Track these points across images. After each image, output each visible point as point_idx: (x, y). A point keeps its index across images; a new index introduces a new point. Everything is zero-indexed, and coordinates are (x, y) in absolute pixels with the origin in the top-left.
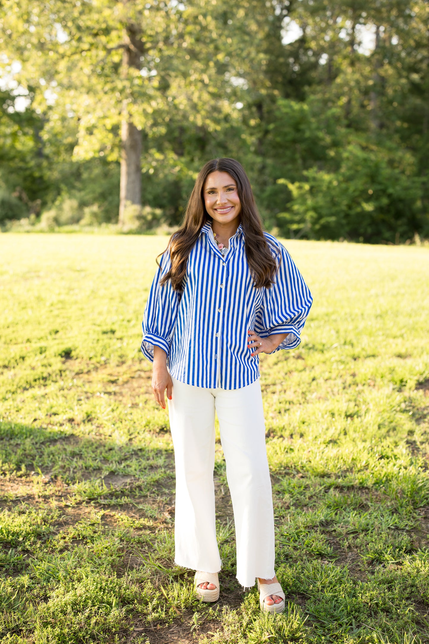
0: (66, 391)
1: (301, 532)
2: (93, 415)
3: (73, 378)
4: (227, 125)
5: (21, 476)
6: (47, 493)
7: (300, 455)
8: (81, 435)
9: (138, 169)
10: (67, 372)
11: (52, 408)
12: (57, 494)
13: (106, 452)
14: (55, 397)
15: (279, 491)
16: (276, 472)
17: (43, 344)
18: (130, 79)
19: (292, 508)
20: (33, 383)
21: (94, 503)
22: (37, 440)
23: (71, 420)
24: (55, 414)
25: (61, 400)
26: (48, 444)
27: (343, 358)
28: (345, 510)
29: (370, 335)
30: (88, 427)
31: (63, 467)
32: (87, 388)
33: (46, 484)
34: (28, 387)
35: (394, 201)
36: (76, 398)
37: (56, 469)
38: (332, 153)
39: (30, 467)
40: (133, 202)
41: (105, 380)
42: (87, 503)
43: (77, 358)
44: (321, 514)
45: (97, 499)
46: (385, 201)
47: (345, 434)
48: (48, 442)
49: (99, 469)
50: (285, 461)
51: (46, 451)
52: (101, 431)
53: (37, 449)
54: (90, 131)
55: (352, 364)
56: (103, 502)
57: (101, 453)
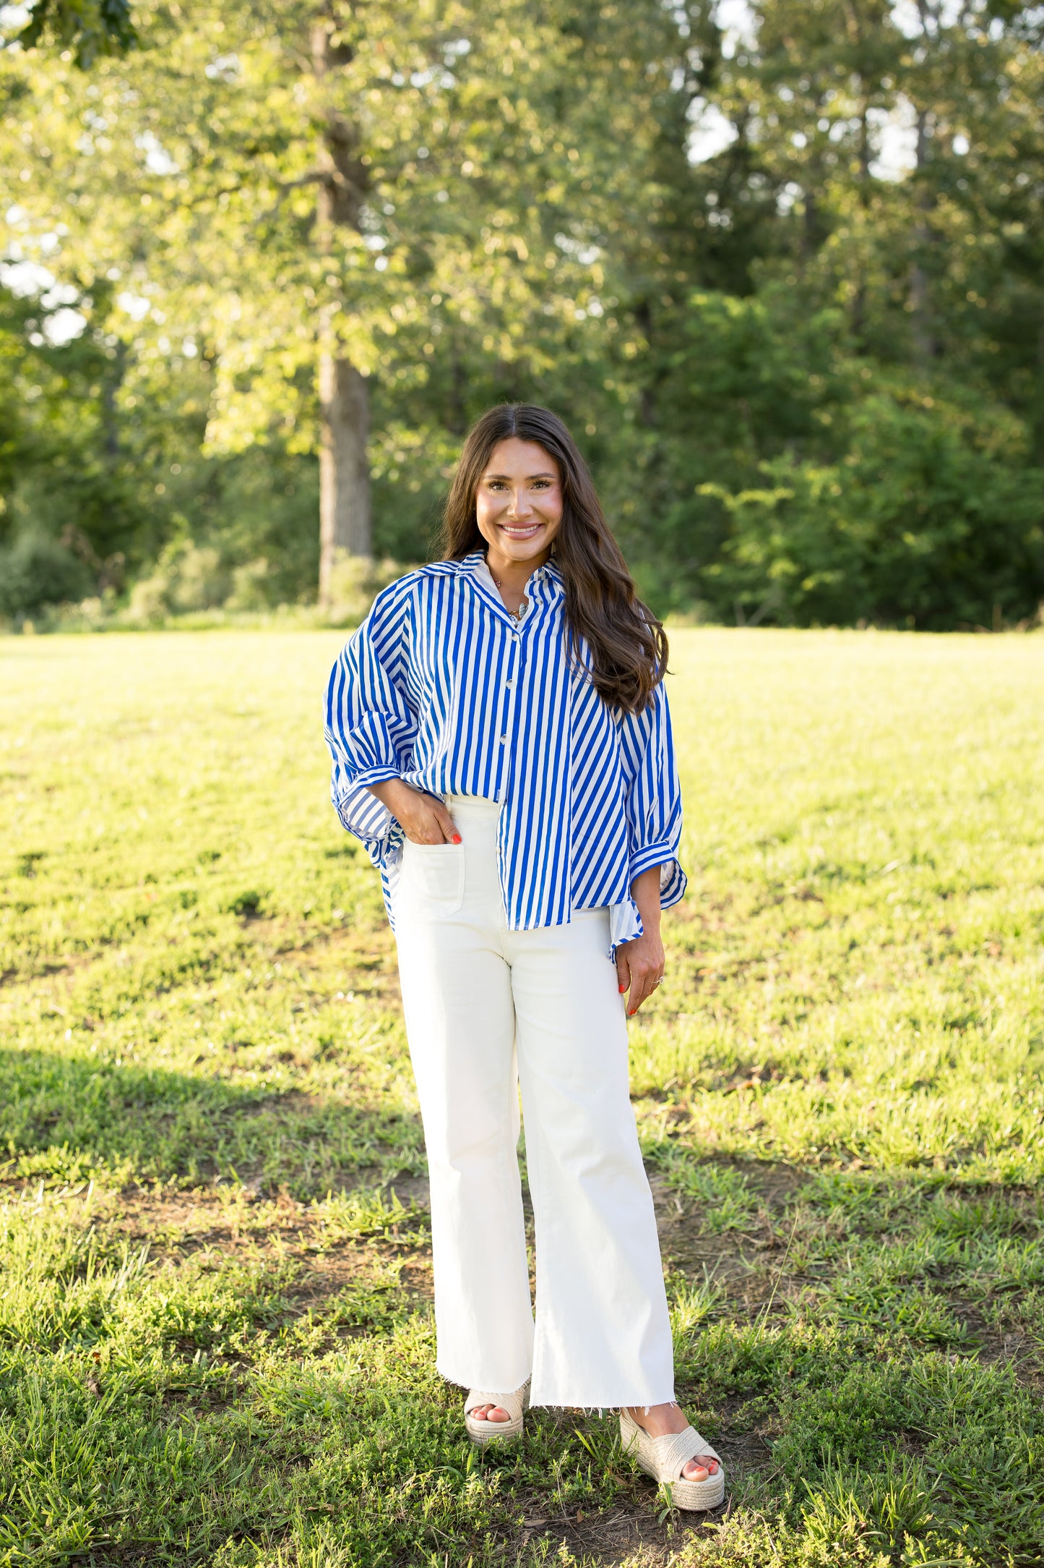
0: (261, 991)
1: (885, 1290)
2: (338, 1044)
3: (272, 962)
4: (574, 359)
5: (189, 1188)
6: (260, 1223)
7: (853, 1118)
8: (316, 1090)
9: (363, 468)
10: (257, 948)
11: (234, 1030)
12: (283, 1224)
13: (384, 1126)
14: (237, 1005)
15: (812, 1202)
16: (797, 1160)
17: (186, 885)
18: (339, 254)
19: (854, 1238)
20: (179, 977)
21: (378, 1242)
22: (212, 1104)
23: (286, 1057)
24: (246, 1045)
25: (253, 1011)
26: (240, 1112)
27: (916, 894)
28: (980, 1236)
29: (972, 838)
30: (329, 1072)
31: (287, 1164)
32: (310, 982)
33: (252, 1202)
34: (167, 984)
35: (983, 528)
36: (289, 1005)
37: (272, 1168)
38: (825, 418)
39: (208, 1166)
40: (353, 552)
41: (350, 964)
42: (359, 1243)
43: (274, 916)
44: (925, 1250)
45: (382, 1233)
46: (961, 529)
47: (953, 1065)
48: (237, 1108)
49: (373, 1166)
50: (817, 1133)
51: (240, 1128)
52: (363, 1079)
53: (215, 1124)
54: (243, 384)
55: (938, 909)
56: (396, 1240)
57: (372, 1129)
